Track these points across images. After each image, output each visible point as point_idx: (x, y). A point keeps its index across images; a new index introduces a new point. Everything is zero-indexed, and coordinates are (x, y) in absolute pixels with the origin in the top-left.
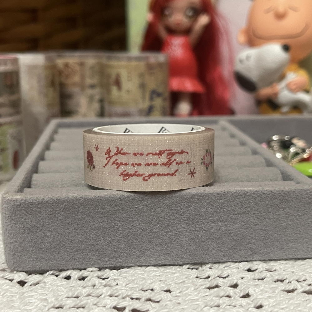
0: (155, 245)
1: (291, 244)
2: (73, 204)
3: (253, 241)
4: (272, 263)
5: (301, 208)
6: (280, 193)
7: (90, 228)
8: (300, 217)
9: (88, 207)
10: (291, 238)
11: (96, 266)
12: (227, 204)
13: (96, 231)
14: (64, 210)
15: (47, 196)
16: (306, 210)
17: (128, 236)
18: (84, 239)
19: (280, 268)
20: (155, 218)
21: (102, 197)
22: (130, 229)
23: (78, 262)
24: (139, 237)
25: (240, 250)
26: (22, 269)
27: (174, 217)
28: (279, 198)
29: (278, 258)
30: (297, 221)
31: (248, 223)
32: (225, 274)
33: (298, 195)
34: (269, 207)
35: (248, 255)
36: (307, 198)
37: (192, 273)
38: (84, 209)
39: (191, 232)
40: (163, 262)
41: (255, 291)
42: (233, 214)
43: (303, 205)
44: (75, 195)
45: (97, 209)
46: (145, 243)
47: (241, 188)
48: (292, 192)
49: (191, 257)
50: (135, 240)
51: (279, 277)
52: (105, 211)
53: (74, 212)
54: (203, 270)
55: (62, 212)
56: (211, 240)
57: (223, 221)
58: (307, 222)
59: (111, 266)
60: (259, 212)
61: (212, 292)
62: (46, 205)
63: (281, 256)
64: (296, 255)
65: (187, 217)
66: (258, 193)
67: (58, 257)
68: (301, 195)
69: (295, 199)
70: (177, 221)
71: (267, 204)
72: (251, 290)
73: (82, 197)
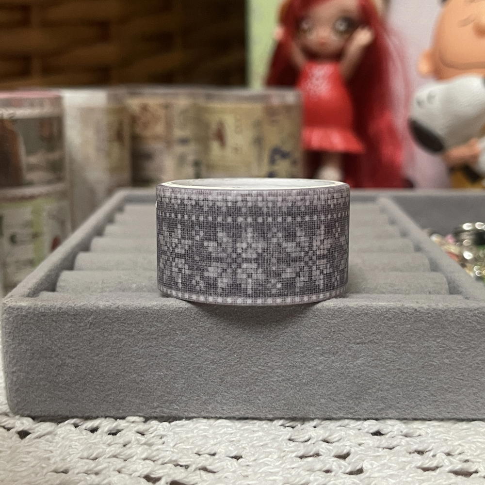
0: (230, 386)
1: (449, 396)
2: (105, 318)
3: (387, 387)
4: (416, 425)
5: (464, 338)
6: (429, 313)
7: (130, 355)
8: (463, 353)
9: (128, 324)
10: (448, 385)
11: (139, 414)
12: (344, 327)
13: (140, 360)
14: (92, 326)
15: (67, 304)
16: (473, 342)
17: (189, 370)
18: (122, 372)
19: (427, 433)
20: (229, 345)
21: (149, 308)
22: (192, 360)
23: (112, 406)
24: (205, 372)
25: (365, 400)
26: (29, 412)
27: (259, 344)
28: (428, 320)
29: (427, 416)
30: (459, 358)
31: (378, 358)
32: (335, 438)
33: (459, 317)
34: (412, 334)
35: (377, 409)
36: (475, 321)
37: (283, 432)
38: (121, 326)
39: (286, 369)
40: (242, 414)
41: (372, 466)
42: (354, 343)
43: (468, 333)
44: (107, 303)
45: (141, 326)
46: (215, 382)
47: (367, 303)
48: (450, 311)
49: (287, 408)
50: (199, 376)
51: (419, 447)
52: (153, 329)
53: (106, 330)
54: (302, 430)
55: (88, 329)
56: (318, 382)
57: (337, 352)
58: (475, 360)
59: (162, 414)
60: (395, 342)
61: (303, 463)
62: (64, 318)
63: (433, 413)
64: (458, 413)
65: (280, 344)
66: (394, 312)
67: (82, 397)
68: (464, 317)
69: (454, 323)
70: (265, 350)
71: (409, 329)
72: (367, 463)
73: (118, 307)
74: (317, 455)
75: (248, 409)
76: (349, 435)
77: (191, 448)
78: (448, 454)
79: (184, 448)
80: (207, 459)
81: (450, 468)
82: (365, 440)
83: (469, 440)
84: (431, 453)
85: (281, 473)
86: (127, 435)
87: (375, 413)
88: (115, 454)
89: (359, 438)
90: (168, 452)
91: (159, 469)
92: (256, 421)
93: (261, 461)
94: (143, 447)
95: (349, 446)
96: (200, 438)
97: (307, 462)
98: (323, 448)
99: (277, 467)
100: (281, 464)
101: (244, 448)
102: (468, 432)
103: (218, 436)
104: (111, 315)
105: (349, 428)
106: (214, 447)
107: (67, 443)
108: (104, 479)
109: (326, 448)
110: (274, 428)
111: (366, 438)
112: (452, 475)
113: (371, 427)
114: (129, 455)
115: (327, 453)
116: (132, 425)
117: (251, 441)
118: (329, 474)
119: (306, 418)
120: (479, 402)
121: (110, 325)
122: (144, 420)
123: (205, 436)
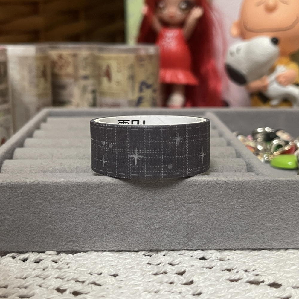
0: (111, 231)
1: (246, 235)
2: (31, 189)
3: (208, 230)
4: (226, 253)
5: (255, 199)
6: (234, 184)
7: (47, 212)
8: (255, 208)
9: (45, 193)
10: (246, 228)
11: (54, 250)
12: (181, 193)
13: (53, 216)
14: (22, 194)
15: (6, 181)
16: (261, 201)
17: (85, 222)
18: (42, 223)
19: (233, 258)
20: (110, 205)
21: (58, 183)
22: (87, 215)
23: (36, 245)
24: (95, 223)
25: (195, 238)
27: (129, 204)
28: (233, 188)
29: (233, 247)
30: (253, 211)
31: (203, 212)
32: (177, 262)
33: (252, 186)
34: (223, 197)
35: (202, 244)
36: (262, 189)
37: (145, 259)
38: (41, 194)
39: (146, 220)
40: (119, 248)
41: (199, 279)
42: (188, 203)
43: (258, 196)
44: (32, 180)
45: (54, 194)
46: (102, 229)
48: (246, 183)
49: (146, 244)
50: (91, 225)
51: (228, 267)
52: (61, 196)
53: (31, 197)
54: (156, 257)
55: (20, 196)
56: (166, 228)
57: (177, 209)
58: (262, 213)
59: (68, 249)
60: (213, 202)
61: (156, 278)
62: (5, 189)
63: (237, 245)
64: (252, 245)
65: (142, 204)
66: (212, 183)
67: (17, 239)
68: (255, 186)
69: (249, 190)
70: (132, 208)
71: (221, 194)
72: (196, 277)
73: (39, 183)
74: (165, 273)
75: (122, 245)
76: (185, 260)
77: (86, 271)
78: (246, 271)
79: (82, 271)
80: (96, 277)
81: (247, 279)
82: (195, 263)
83: (259, 262)
84: (236, 271)
85: (142, 285)
86: (46, 263)
87: (201, 246)
88: (37, 275)
89: (191, 262)
90: (71, 273)
91: (65, 284)
92: (127, 253)
93: (130, 277)
94: (55, 270)
95: (185, 267)
96: (92, 264)
97: (158, 277)
98: (169, 268)
99: (140, 281)
100: (142, 279)
101: (120, 270)
102: (259, 257)
103: (104, 263)
104: (34, 188)
105: (185, 255)
106: (100, 269)
107: (7, 268)
108: (30, 291)
109: (171, 268)
110: (138, 257)
111: (196, 262)
112: (248, 284)
113: (199, 255)
114: (47, 275)
115: (171, 272)
116: (49, 256)
117: (124, 265)
118: (172, 285)
119: (159, 250)
120: (265, 238)
121: (34, 194)
122: (57, 253)
123: (96, 262)
